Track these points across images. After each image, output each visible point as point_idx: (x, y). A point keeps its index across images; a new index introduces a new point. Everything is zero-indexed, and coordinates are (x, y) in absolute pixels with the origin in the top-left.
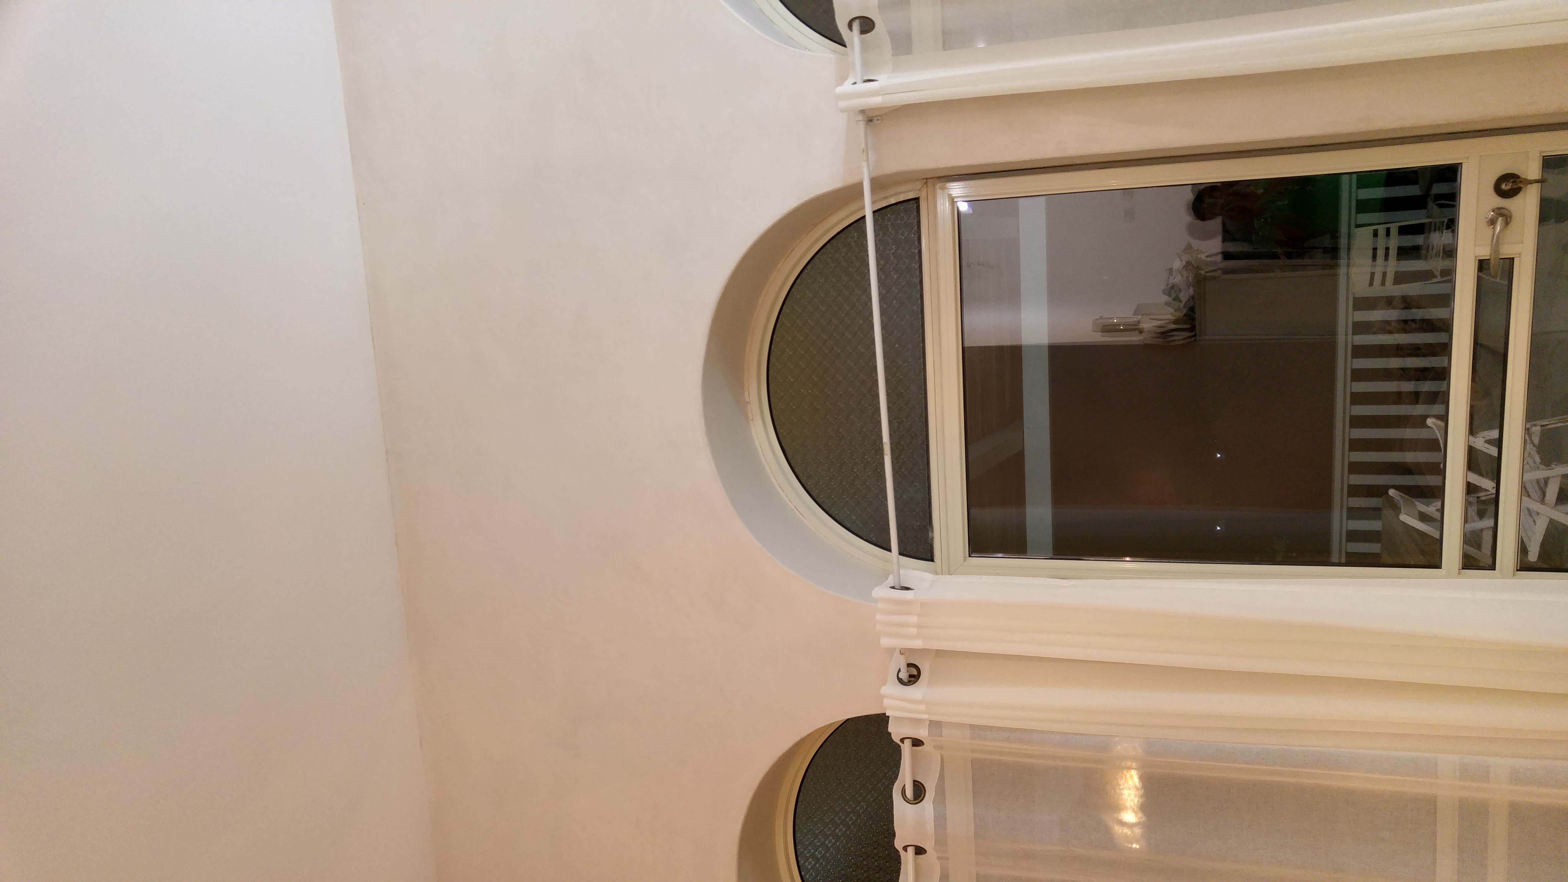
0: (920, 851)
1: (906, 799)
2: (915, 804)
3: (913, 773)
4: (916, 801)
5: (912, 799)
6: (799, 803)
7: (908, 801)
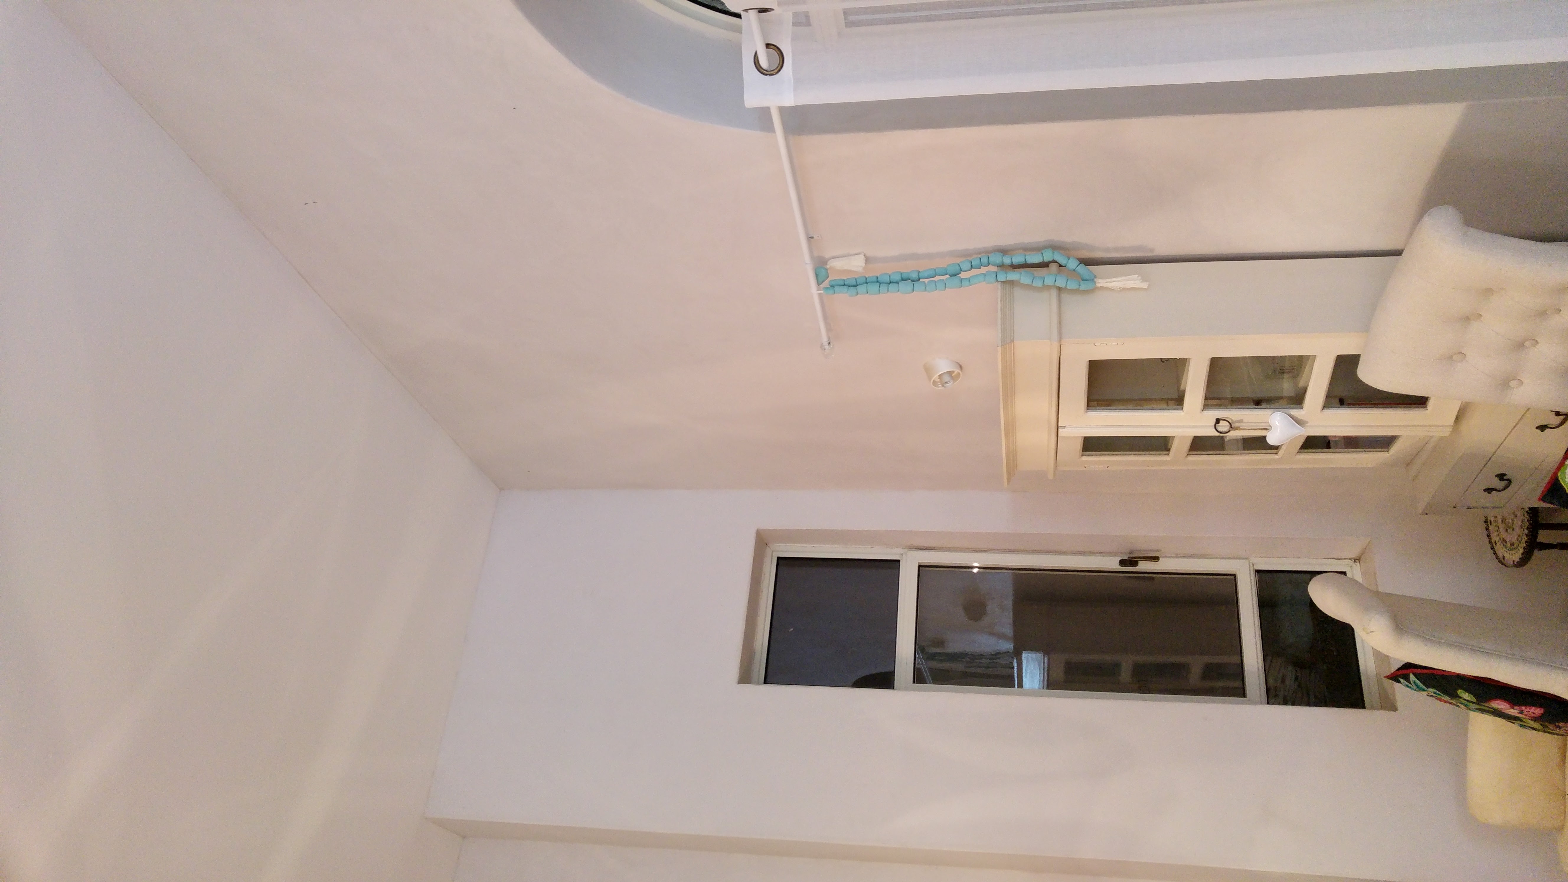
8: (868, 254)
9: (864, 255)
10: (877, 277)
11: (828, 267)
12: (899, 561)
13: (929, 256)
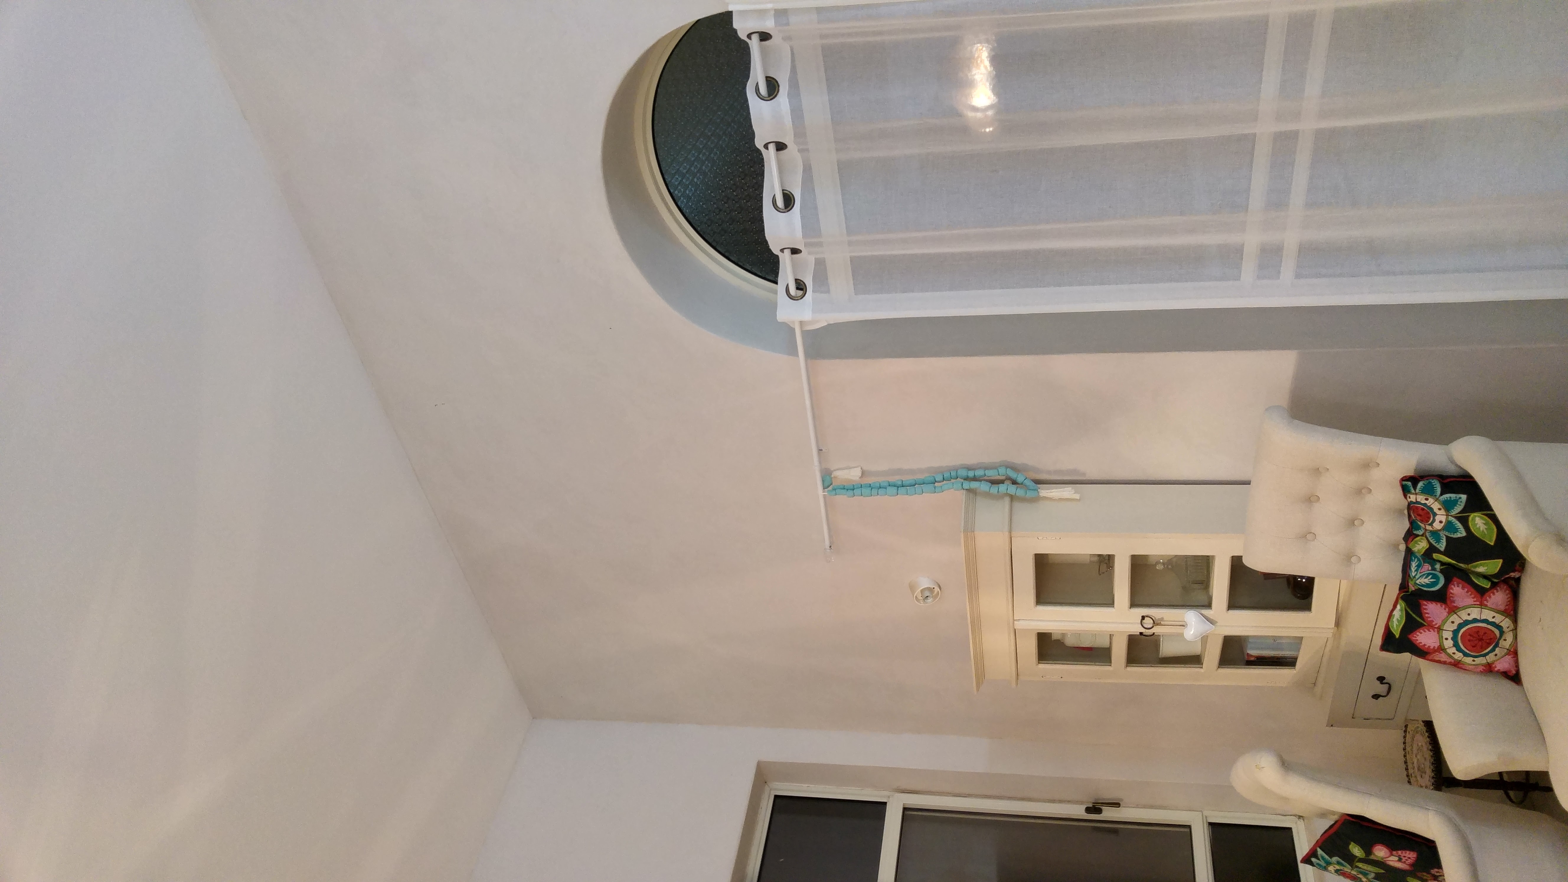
0: (781, 147)
1: (761, 96)
2: (771, 99)
3: (765, 69)
4: (771, 97)
5: (767, 96)
6: (656, 122)
7: (763, 98)
8: (864, 468)
9: (861, 468)
10: (870, 485)
11: (832, 476)
12: (885, 803)
13: (912, 472)
